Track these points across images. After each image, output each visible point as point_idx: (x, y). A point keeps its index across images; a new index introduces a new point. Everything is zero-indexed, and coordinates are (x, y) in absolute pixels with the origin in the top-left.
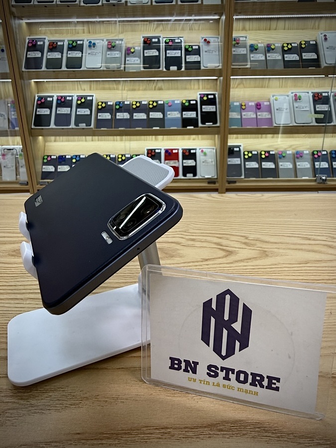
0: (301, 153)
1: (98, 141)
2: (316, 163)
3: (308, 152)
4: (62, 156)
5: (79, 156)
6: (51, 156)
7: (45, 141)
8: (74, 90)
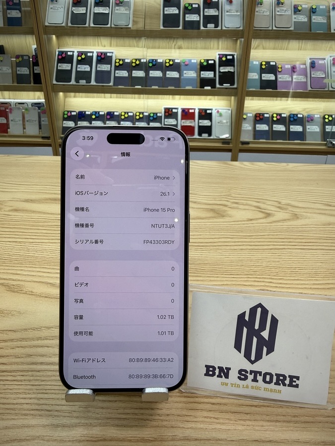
0: (312, 117)
1: (117, 98)
2: (327, 127)
3: (319, 116)
4: (82, 112)
5: (99, 112)
6: (71, 112)
7: (65, 97)
8: (95, 47)
